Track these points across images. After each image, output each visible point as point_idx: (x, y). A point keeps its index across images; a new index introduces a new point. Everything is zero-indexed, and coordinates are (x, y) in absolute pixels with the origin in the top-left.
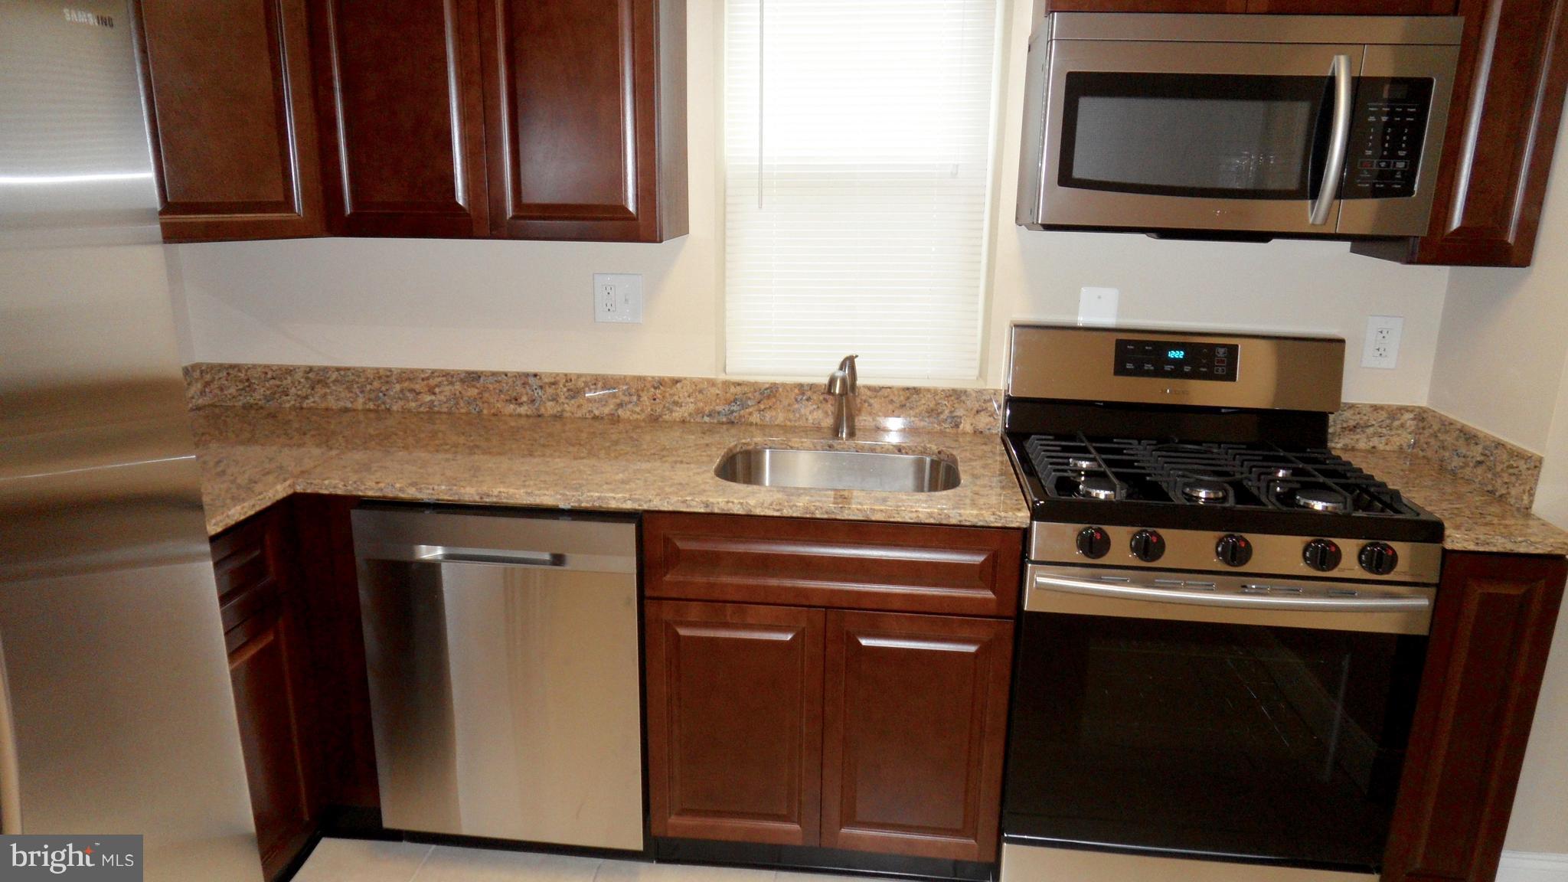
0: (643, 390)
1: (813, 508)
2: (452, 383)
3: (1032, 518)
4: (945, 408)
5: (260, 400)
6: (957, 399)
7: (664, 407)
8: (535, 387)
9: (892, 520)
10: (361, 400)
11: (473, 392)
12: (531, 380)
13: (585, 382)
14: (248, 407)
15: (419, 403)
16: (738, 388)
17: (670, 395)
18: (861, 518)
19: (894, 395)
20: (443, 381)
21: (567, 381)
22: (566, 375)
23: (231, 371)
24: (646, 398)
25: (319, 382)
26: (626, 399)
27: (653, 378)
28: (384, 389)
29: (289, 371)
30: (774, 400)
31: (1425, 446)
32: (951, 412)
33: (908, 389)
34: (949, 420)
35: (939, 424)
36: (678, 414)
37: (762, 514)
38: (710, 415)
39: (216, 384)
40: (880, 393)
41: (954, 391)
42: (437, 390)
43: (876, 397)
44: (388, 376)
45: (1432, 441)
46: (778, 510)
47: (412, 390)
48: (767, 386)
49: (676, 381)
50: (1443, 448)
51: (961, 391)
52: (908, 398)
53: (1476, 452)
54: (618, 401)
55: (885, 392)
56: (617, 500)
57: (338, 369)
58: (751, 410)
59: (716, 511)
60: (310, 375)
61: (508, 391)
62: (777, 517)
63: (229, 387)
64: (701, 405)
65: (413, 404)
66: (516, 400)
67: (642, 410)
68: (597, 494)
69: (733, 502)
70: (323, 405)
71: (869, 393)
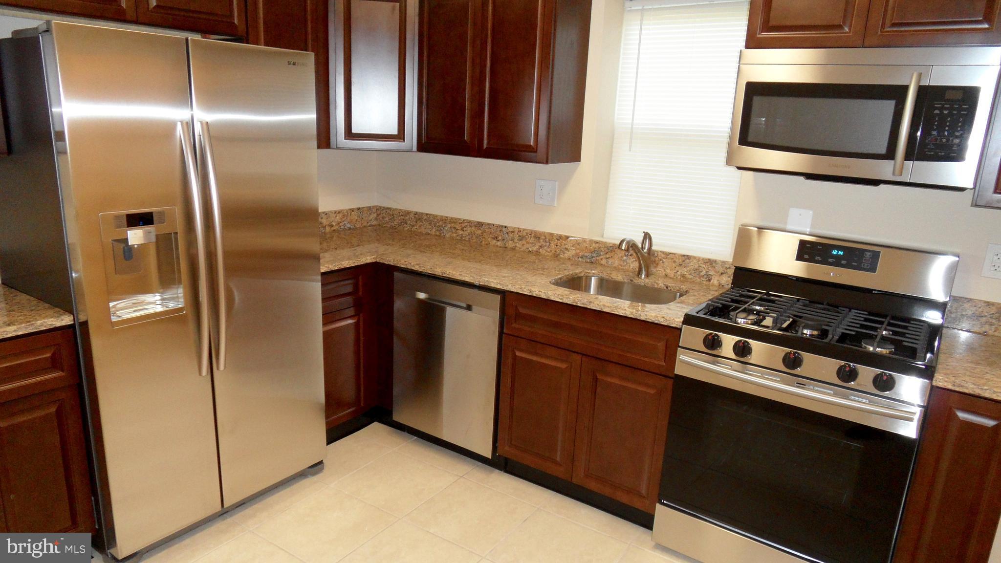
0: (552, 240)
2: (471, 227)
3: (683, 323)
4: (703, 269)
5: (396, 225)
6: (711, 265)
7: (561, 251)
8: (505, 233)
10: (434, 230)
11: (479, 232)
12: (504, 229)
13: (527, 233)
14: (392, 227)
15: (457, 234)
16: (597, 245)
17: (564, 244)
19: (676, 258)
20: (467, 225)
21: (519, 232)
22: (519, 228)
23: (387, 210)
24: (553, 244)
25: (419, 219)
26: (544, 244)
27: (557, 234)
28: (443, 226)
29: (408, 213)
30: (614, 253)
32: (707, 272)
33: (684, 256)
34: (705, 277)
35: (699, 278)
36: (568, 254)
37: (554, 300)
38: (582, 258)
39: (381, 215)
40: (669, 256)
41: (709, 260)
42: (465, 229)
43: (666, 258)
44: (445, 220)
46: (561, 299)
47: (455, 228)
48: (611, 245)
49: (568, 237)
51: (713, 261)
52: (684, 261)
54: (540, 244)
55: (671, 256)
56: (494, 283)
57: (427, 214)
58: (602, 257)
59: (534, 295)
60: (416, 216)
61: (494, 233)
63: (386, 217)
64: (578, 251)
65: (455, 235)
66: (497, 238)
67: (551, 251)
68: (487, 279)
69: (541, 292)
70: (419, 231)
71: (663, 256)
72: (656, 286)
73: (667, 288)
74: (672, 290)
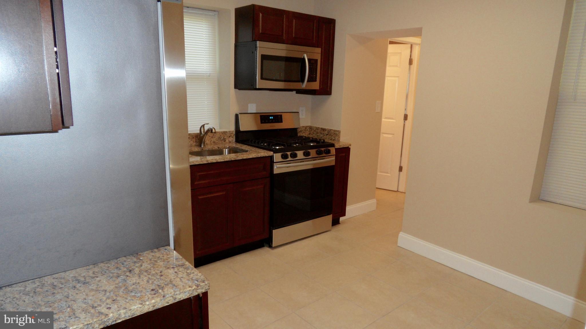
1: (231, 158)
3: (274, 153)
4: (222, 136)
6: (225, 134)
9: (247, 158)
18: (242, 159)
31: (313, 134)
32: (224, 137)
34: (223, 140)
35: (221, 141)
41: (224, 132)
45: (315, 132)
50: (318, 133)
53: (326, 132)
59: (209, 162)
62: (223, 161)
72: (214, 149)
73: (219, 148)
74: (221, 148)
